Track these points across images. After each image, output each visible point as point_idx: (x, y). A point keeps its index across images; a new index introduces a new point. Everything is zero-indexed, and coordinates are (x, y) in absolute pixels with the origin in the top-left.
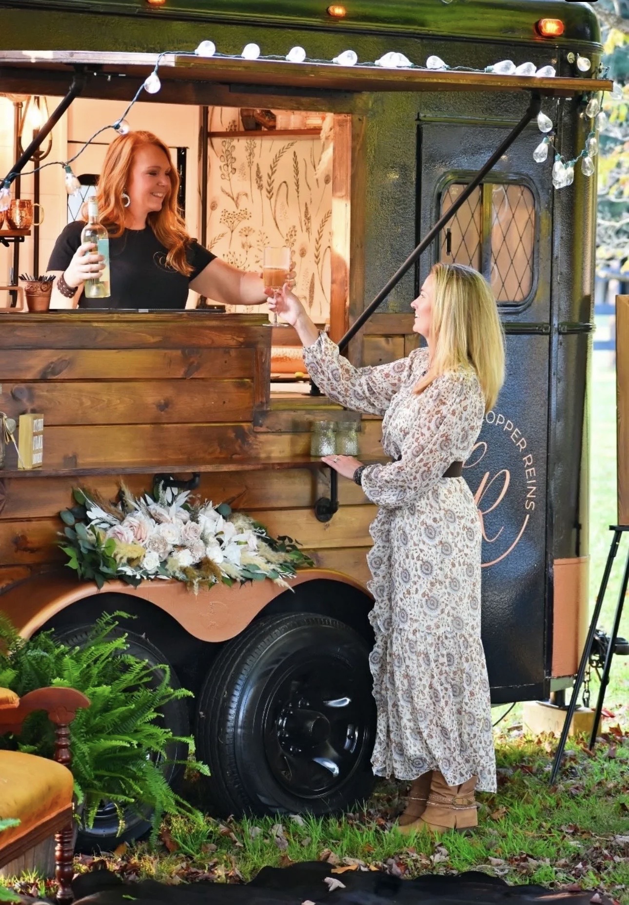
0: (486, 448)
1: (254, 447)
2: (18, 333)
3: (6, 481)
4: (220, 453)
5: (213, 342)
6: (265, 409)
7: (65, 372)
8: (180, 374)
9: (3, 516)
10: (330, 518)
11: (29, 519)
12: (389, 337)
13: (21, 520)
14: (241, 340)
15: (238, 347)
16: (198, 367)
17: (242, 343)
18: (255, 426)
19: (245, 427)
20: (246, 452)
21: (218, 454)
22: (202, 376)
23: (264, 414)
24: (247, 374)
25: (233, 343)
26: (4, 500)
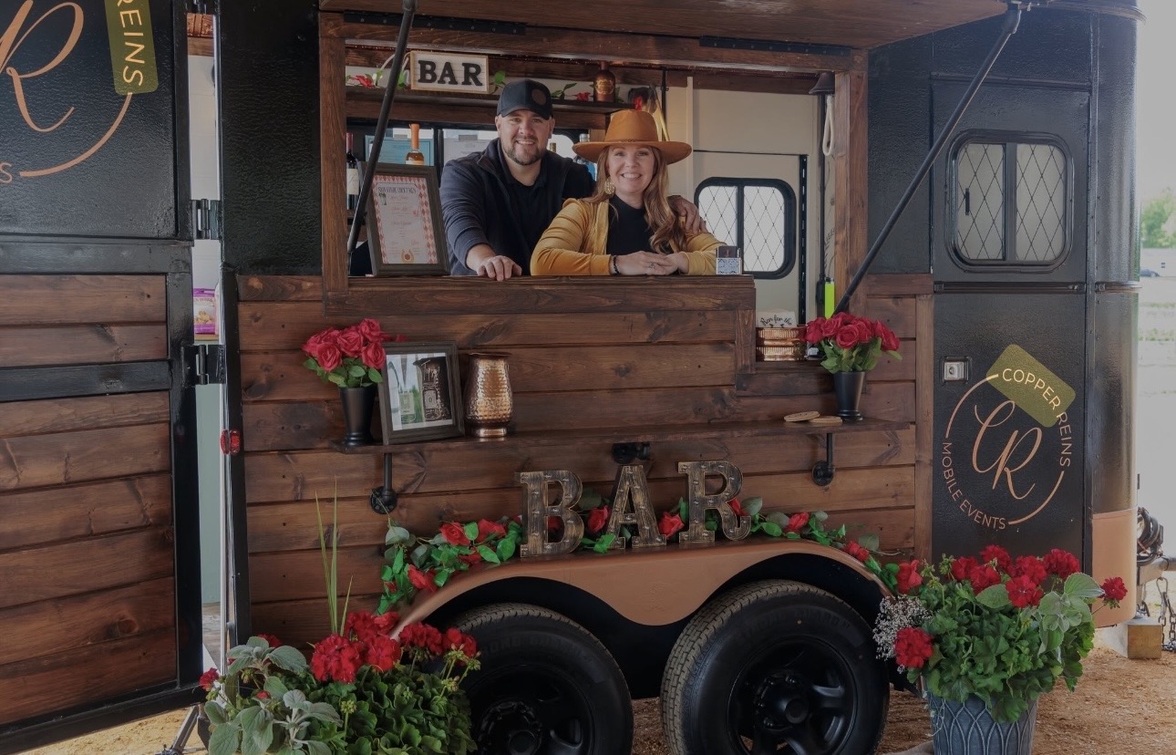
0: (1014, 406)
1: (738, 411)
3: (425, 454)
4: (695, 418)
5: (685, 304)
6: (749, 372)
7: (499, 337)
8: (644, 338)
9: (422, 490)
10: (830, 482)
11: (456, 493)
12: (897, 297)
13: (446, 493)
14: (718, 302)
15: (716, 309)
16: (667, 331)
17: (720, 306)
18: (738, 389)
19: (726, 391)
20: (727, 417)
21: (692, 419)
22: (672, 339)
23: (749, 377)
24: (728, 337)
25: (709, 305)
26: (423, 473)
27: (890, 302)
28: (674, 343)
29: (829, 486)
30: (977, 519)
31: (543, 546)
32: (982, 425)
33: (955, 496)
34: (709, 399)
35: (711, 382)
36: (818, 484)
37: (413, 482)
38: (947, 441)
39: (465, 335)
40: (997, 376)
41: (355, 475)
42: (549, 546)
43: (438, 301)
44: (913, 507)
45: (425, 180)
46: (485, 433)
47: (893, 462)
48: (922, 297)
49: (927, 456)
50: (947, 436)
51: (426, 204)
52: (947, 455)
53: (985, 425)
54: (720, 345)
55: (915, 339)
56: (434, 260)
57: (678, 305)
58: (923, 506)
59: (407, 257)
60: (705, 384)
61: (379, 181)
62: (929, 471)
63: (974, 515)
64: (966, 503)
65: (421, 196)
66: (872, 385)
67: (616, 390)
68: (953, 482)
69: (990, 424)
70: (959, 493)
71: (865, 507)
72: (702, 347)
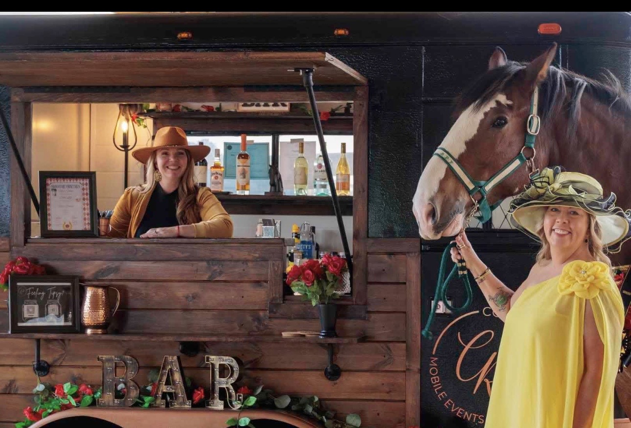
0: (493, 335)
1: (270, 327)
2: (76, 250)
3: (66, 342)
4: (239, 330)
5: (232, 256)
6: (278, 301)
7: (112, 274)
8: (206, 278)
9: (64, 364)
10: (337, 379)
11: (84, 367)
12: (390, 254)
13: (78, 367)
14: (257, 255)
15: (255, 260)
16: (221, 273)
17: (257, 258)
18: (269, 313)
19: (261, 314)
20: (262, 330)
21: (237, 331)
22: (224, 279)
23: (277, 305)
24: (263, 278)
25: (250, 258)
26: (64, 354)
27: (386, 257)
28: (225, 281)
29: (338, 381)
30: (460, 414)
31: (114, 401)
32: (465, 347)
33: (441, 396)
34: (250, 319)
35: (251, 308)
36: (329, 379)
37: (59, 359)
38: (434, 356)
39: (91, 273)
40: (478, 312)
41: (26, 353)
42: (116, 401)
43: (75, 252)
44: (404, 401)
45: (88, 180)
46: (91, 331)
47: (387, 368)
48: (411, 255)
49: (416, 366)
50: (434, 353)
51: (87, 194)
52: (434, 366)
53: (467, 347)
54: (258, 283)
55: (405, 283)
56: (88, 227)
57: (227, 257)
58: (412, 401)
59: (67, 226)
60: (247, 309)
61: (52, 181)
62: (418, 377)
63: (456, 411)
64: (450, 402)
65: (83, 189)
66: (372, 314)
67: (186, 310)
68: (439, 386)
69: (472, 346)
70: (443, 394)
71: (364, 398)
72: (244, 284)
